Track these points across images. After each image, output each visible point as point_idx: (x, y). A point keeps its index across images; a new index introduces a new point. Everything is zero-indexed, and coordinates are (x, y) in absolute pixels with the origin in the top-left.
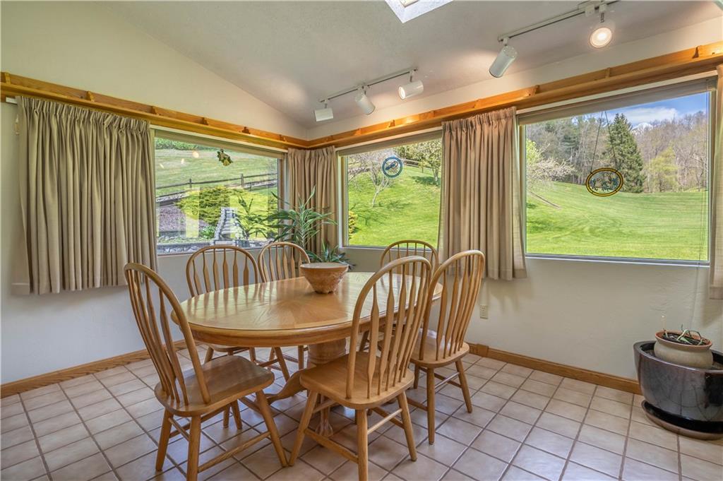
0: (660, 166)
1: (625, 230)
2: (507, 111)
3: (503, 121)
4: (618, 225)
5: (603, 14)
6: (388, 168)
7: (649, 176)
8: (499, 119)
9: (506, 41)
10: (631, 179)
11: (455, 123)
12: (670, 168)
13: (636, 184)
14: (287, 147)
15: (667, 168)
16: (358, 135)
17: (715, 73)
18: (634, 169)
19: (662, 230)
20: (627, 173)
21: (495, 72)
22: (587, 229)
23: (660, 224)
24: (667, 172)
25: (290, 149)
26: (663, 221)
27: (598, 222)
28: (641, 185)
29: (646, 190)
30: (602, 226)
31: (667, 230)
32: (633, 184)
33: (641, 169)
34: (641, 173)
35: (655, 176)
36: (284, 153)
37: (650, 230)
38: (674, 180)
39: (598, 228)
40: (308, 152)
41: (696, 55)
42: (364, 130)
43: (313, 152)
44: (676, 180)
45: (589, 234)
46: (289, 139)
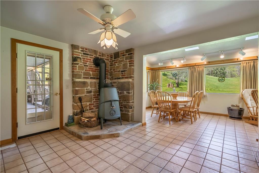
0: (231, 69)
1: (221, 90)
2: (203, 66)
3: (202, 68)
4: (218, 88)
5: (222, 53)
6: (174, 75)
7: (227, 72)
8: (201, 67)
9: (204, 55)
10: (222, 73)
11: (191, 67)
12: (234, 70)
13: (223, 74)
14: (149, 70)
15: (233, 69)
16: (167, 68)
17: (240, 63)
18: (222, 70)
19: (232, 90)
20: (220, 71)
21: (202, 60)
22: (209, 89)
23: (231, 88)
24: (234, 71)
25: (150, 70)
26: (232, 87)
27: (212, 87)
28: (225, 75)
29: (226, 77)
30: (213, 88)
31: (233, 89)
32: (222, 75)
33: (225, 70)
34: (225, 71)
35: (230, 72)
36: (148, 71)
37: (228, 90)
38: (236, 73)
39: (212, 89)
40: (153, 71)
41: (237, 60)
42: (168, 67)
43: (154, 71)
44: (237, 73)
45: (210, 91)
46: (150, 68)
